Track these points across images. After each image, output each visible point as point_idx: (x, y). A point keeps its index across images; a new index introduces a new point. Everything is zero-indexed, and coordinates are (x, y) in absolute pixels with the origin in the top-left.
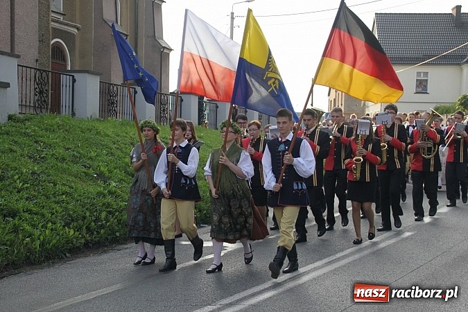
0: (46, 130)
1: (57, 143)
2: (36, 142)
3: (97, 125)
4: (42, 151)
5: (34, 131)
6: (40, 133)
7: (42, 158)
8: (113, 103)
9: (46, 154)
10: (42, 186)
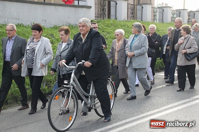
0: (107, 26)
1: (111, 32)
2: (103, 31)
3: (127, 23)
4: (106, 35)
5: (102, 27)
6: (104, 28)
7: (106, 38)
8: (132, 13)
9: (108, 37)
10: (107, 50)
